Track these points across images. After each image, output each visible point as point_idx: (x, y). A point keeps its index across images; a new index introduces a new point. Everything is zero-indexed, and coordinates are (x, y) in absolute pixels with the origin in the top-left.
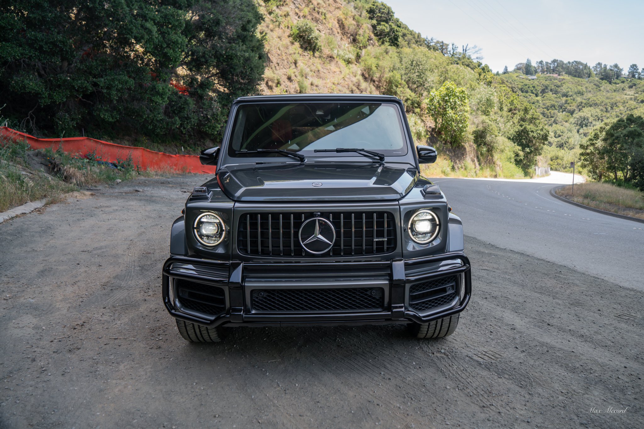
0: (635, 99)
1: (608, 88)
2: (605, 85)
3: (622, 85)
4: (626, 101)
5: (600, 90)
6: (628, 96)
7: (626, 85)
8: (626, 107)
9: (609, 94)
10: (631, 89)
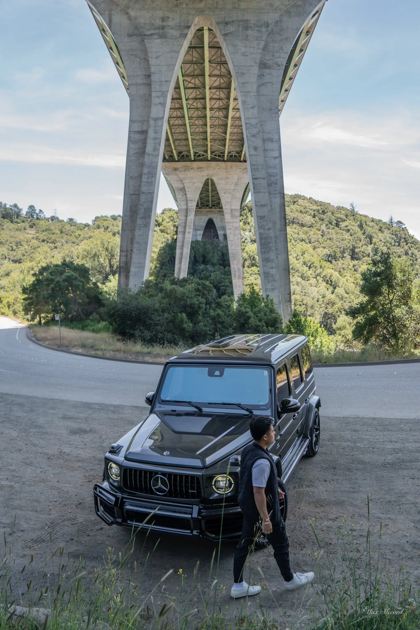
0: (37, 238)
1: (11, 227)
2: (8, 223)
3: (23, 225)
4: (29, 240)
5: (3, 229)
6: (30, 236)
7: (27, 225)
8: (30, 246)
9: (12, 233)
10: (32, 229)
